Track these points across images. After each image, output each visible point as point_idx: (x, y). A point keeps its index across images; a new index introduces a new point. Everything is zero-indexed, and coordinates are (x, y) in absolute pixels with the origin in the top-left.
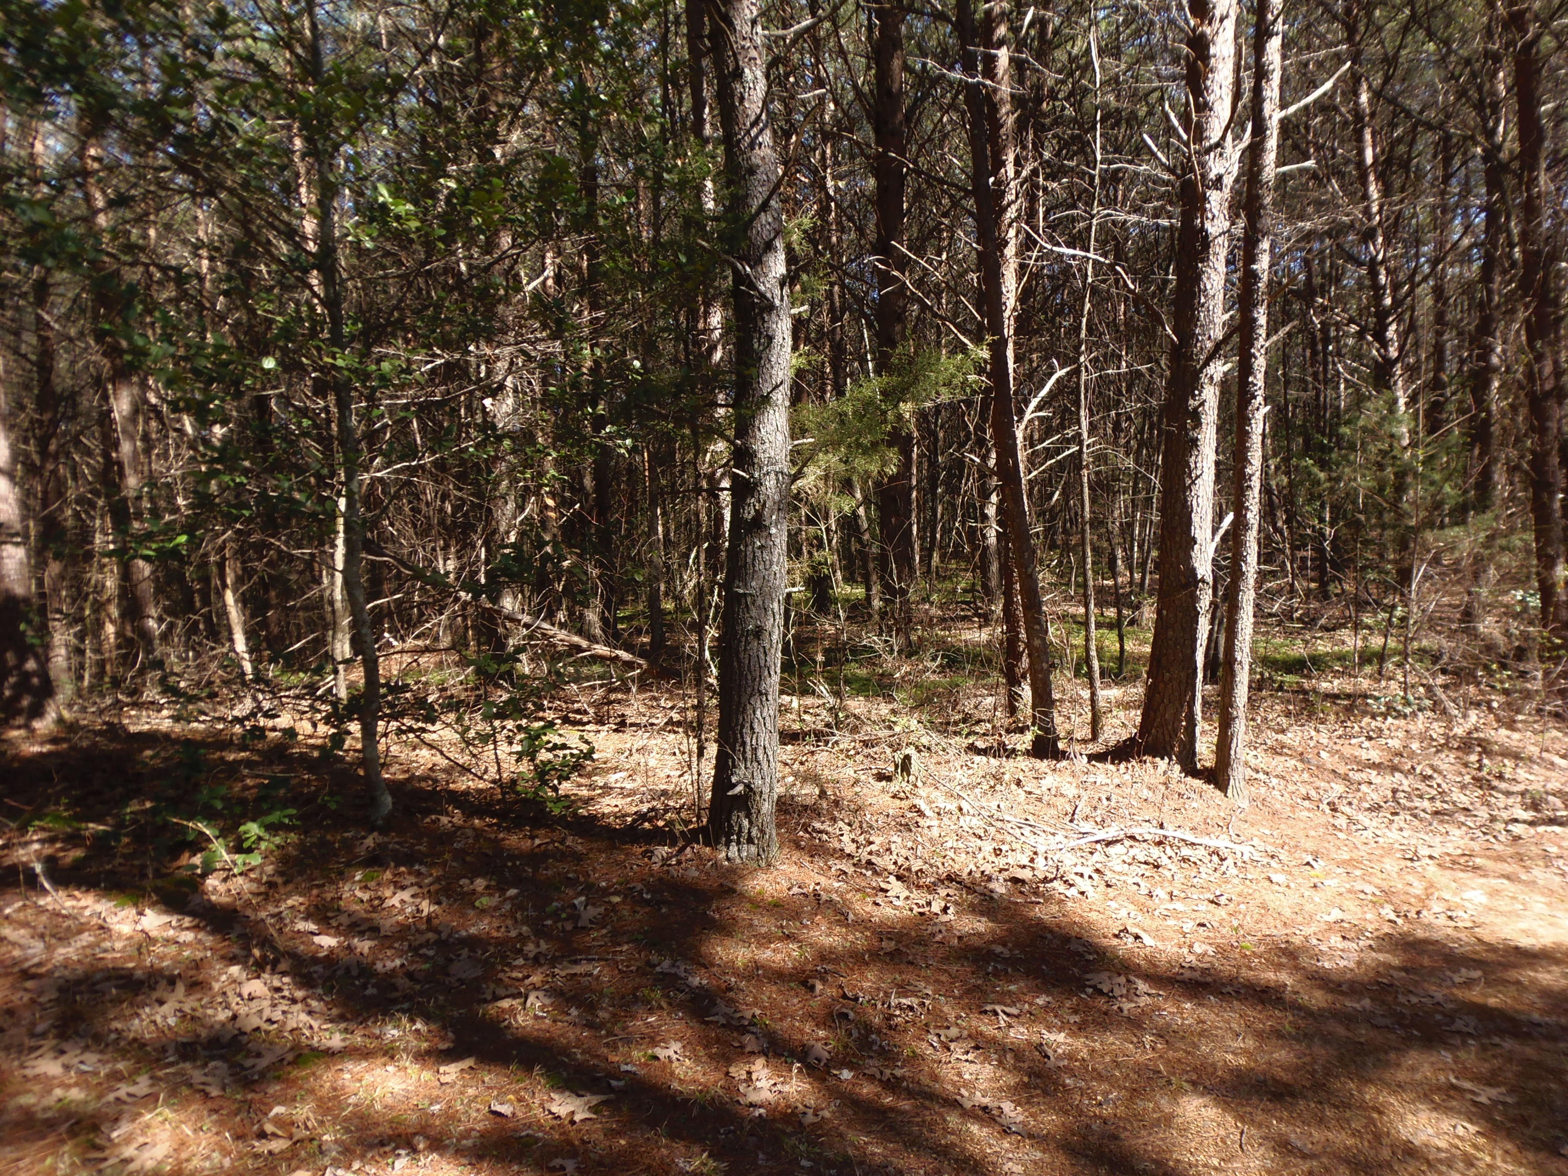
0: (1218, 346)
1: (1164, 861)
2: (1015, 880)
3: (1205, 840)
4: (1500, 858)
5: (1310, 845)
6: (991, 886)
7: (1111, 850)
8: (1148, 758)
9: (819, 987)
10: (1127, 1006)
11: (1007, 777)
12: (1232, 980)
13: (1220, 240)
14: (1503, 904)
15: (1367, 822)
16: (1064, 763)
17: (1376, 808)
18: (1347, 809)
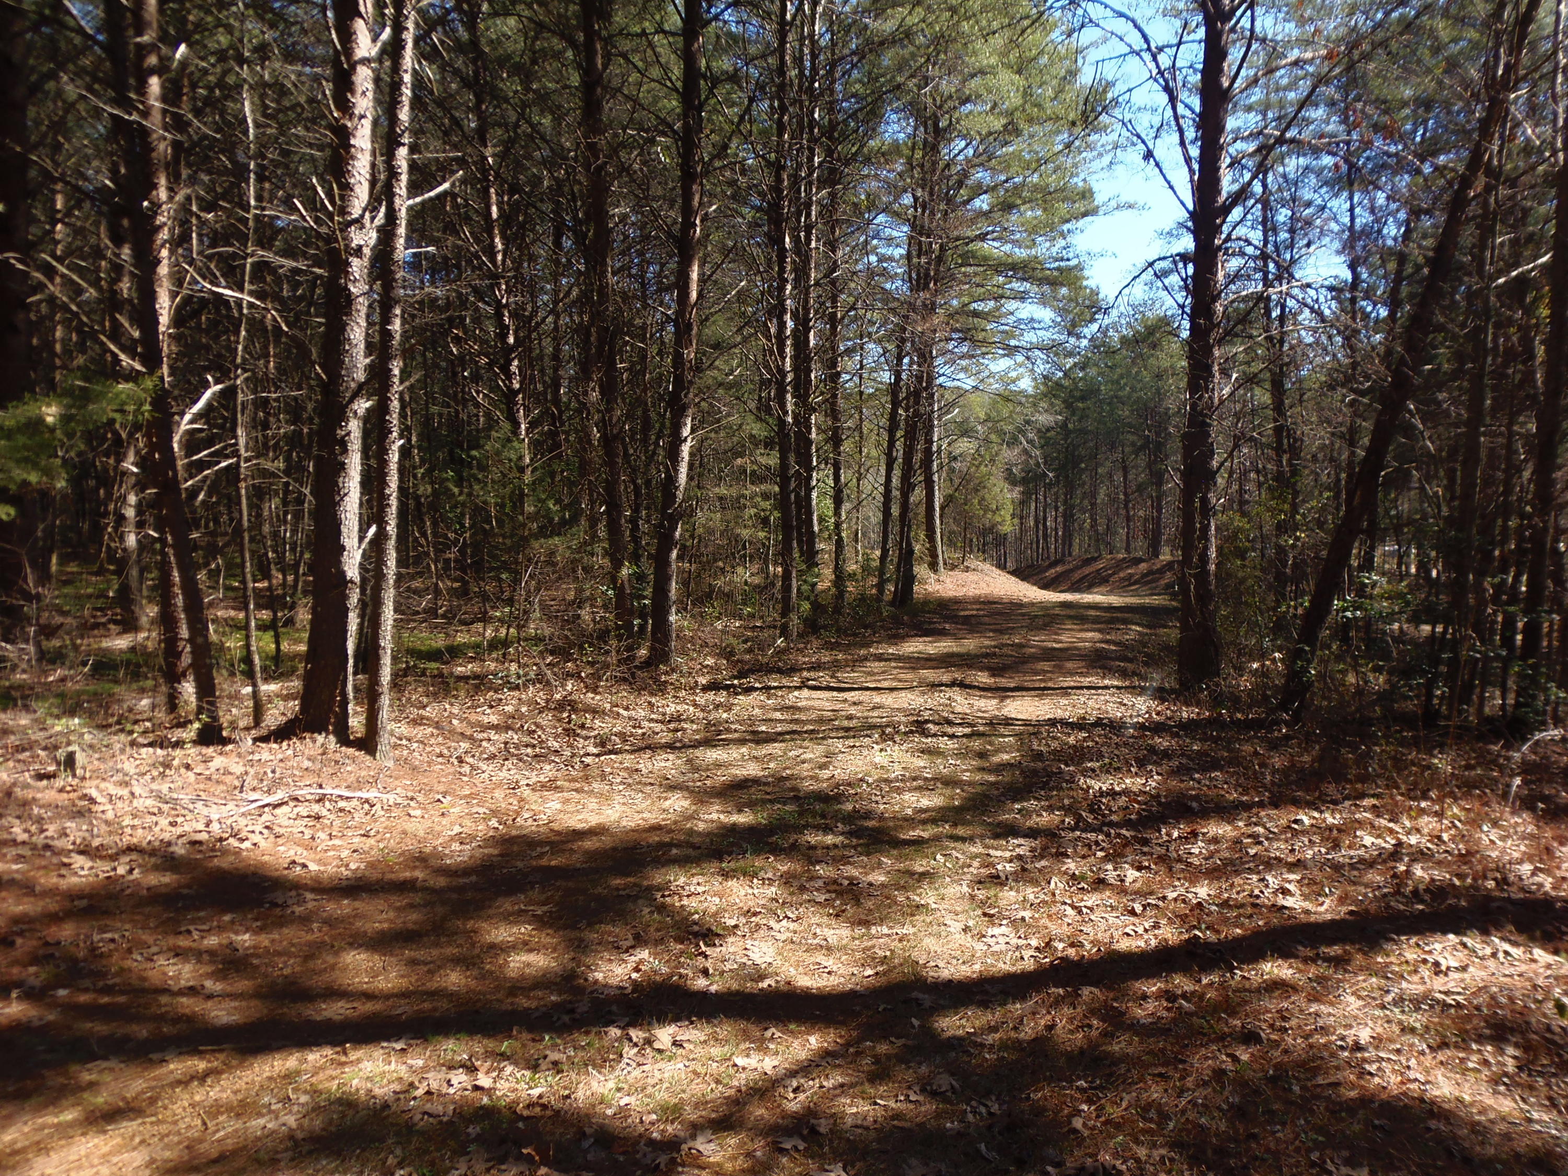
0: (361, 386)
1: (324, 812)
2: (194, 843)
3: (358, 794)
4: (574, 780)
5: (441, 788)
6: (172, 849)
7: (278, 811)
8: (308, 735)
9: (19, 941)
10: (298, 910)
11: (176, 763)
12: (378, 882)
13: (361, 300)
14: (571, 807)
15: (485, 767)
16: (230, 747)
17: (492, 757)
18: (470, 760)
